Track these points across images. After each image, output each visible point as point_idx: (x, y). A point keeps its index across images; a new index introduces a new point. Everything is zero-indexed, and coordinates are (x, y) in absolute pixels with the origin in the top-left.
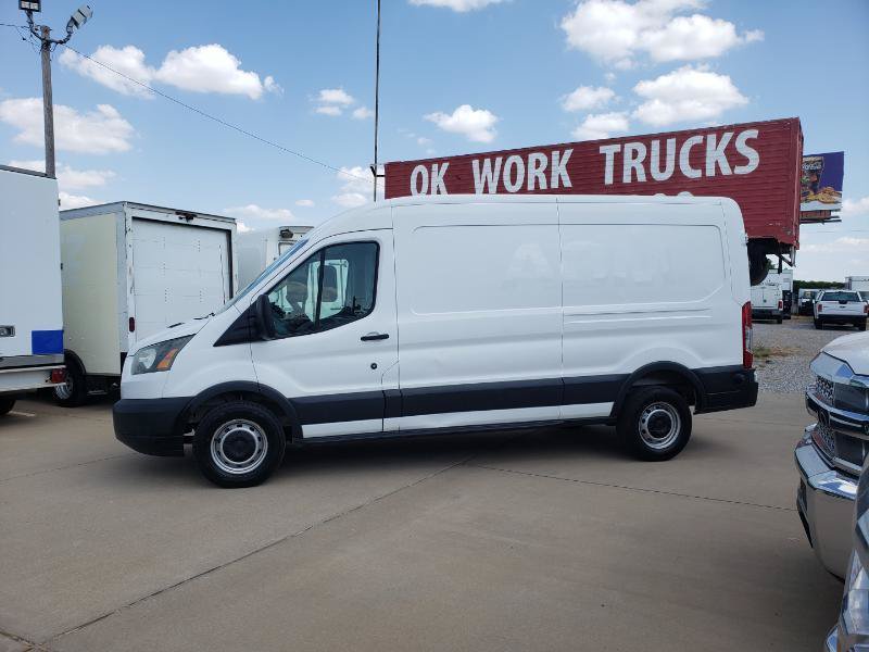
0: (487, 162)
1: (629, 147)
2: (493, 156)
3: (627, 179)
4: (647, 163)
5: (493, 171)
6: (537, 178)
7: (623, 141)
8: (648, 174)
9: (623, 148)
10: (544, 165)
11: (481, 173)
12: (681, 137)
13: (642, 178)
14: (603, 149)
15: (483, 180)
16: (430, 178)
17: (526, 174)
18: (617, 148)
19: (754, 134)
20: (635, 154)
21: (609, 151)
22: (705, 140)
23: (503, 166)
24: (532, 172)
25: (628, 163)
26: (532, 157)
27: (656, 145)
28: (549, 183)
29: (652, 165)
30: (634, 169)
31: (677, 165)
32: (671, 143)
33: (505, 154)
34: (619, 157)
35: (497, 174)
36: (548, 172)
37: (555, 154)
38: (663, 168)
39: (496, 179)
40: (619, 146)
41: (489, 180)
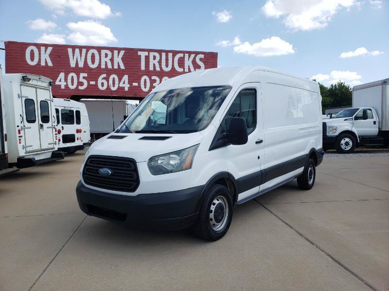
0: (77, 50)
1: (152, 54)
2: (81, 48)
3: (151, 68)
4: (160, 62)
5: (81, 56)
6: (106, 62)
7: (149, 51)
8: (161, 68)
9: (149, 54)
10: (110, 56)
11: (73, 55)
12: (175, 53)
13: (158, 69)
14: (140, 53)
15: (75, 60)
16: (40, 54)
17: (100, 59)
18: (146, 53)
19: (202, 56)
20: (155, 58)
21: (143, 55)
22: (184, 55)
23: (86, 54)
24: (104, 60)
25: (152, 61)
26: (103, 52)
27: (164, 55)
28: (113, 65)
29: (162, 64)
30: (154, 65)
31: (173, 65)
32: (170, 55)
33: (88, 48)
34: (147, 58)
35: (83, 58)
36: (112, 60)
37: (116, 52)
38: (167, 66)
39: (83, 60)
40: (147, 53)
41: (79, 60)
